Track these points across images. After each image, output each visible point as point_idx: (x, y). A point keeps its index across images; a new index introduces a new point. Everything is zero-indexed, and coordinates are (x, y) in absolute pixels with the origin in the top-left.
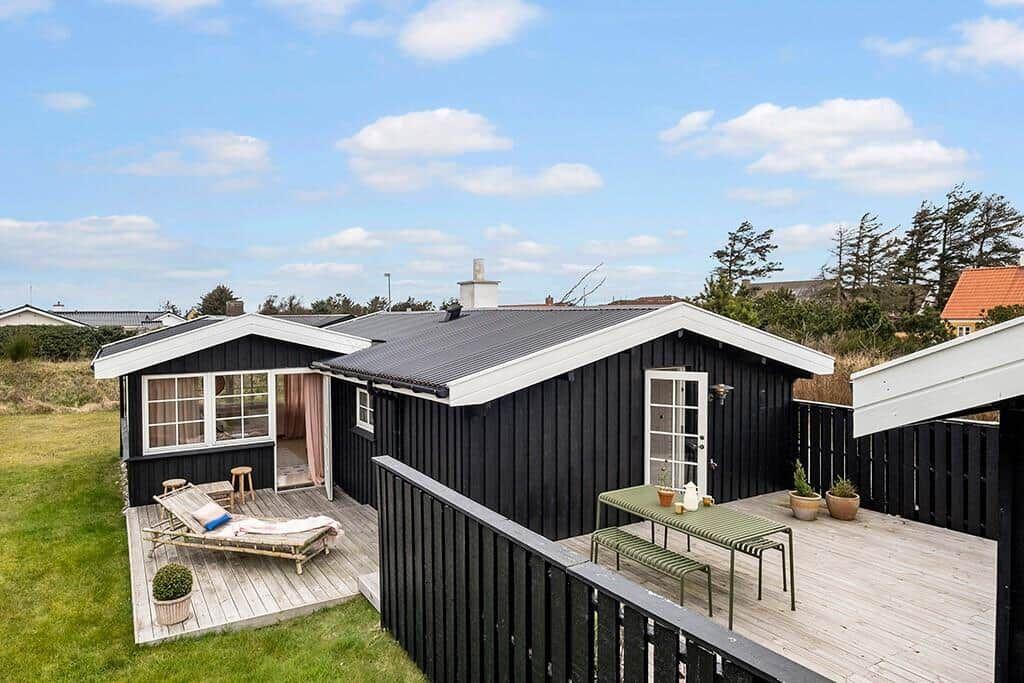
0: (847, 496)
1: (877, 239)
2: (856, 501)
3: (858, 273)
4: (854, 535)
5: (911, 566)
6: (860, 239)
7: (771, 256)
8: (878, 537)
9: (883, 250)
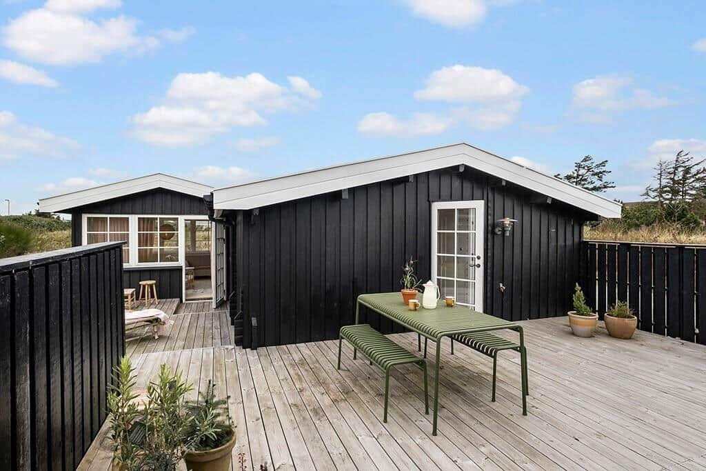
0: (625, 317)
1: (689, 168)
2: (633, 322)
3: (675, 192)
4: (625, 350)
5: (681, 381)
6: (676, 168)
7: (606, 178)
8: (651, 353)
9: (694, 176)
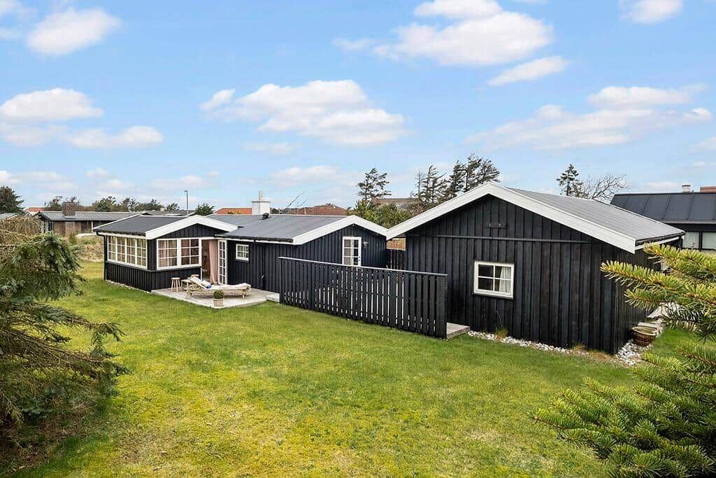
1: (436, 179)
3: (428, 197)
6: (428, 179)
7: (386, 188)
9: (440, 185)
